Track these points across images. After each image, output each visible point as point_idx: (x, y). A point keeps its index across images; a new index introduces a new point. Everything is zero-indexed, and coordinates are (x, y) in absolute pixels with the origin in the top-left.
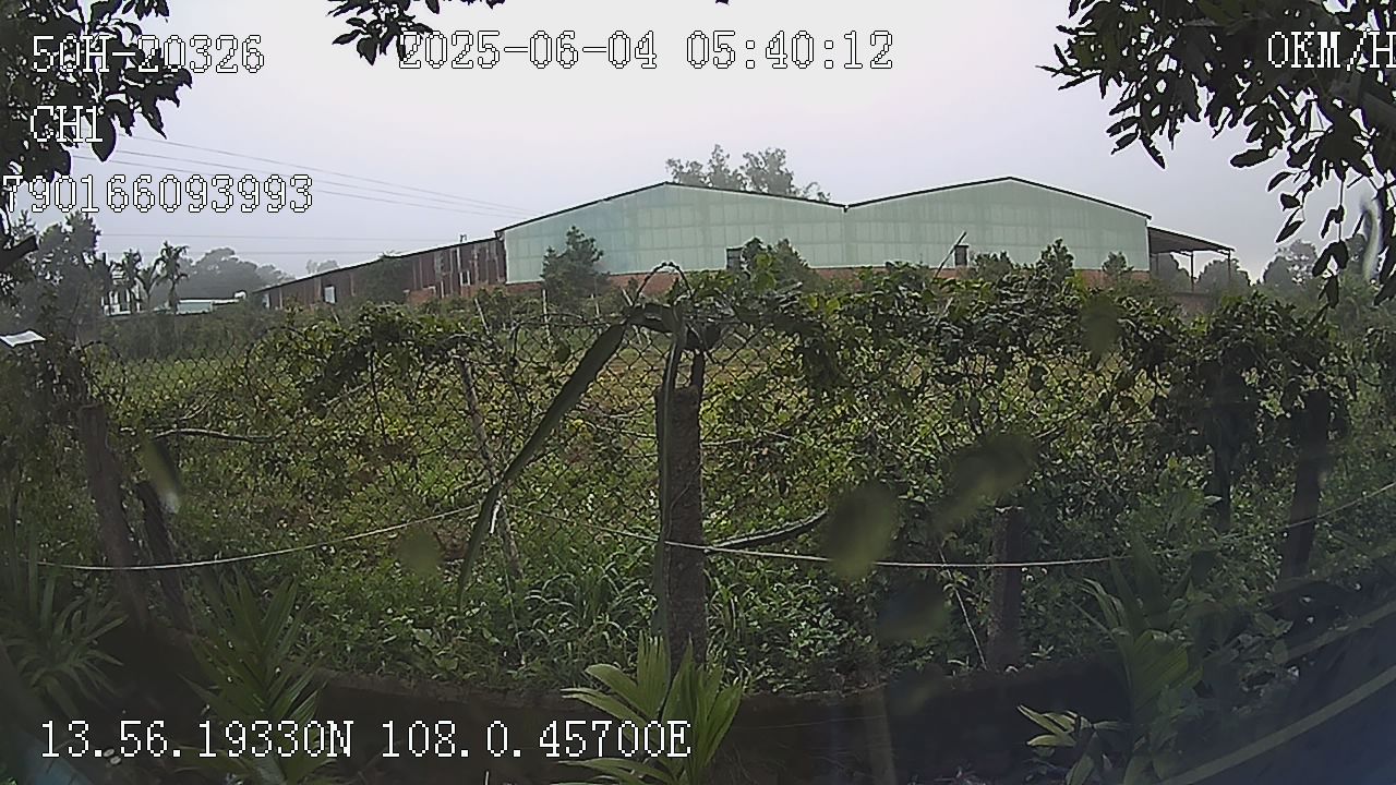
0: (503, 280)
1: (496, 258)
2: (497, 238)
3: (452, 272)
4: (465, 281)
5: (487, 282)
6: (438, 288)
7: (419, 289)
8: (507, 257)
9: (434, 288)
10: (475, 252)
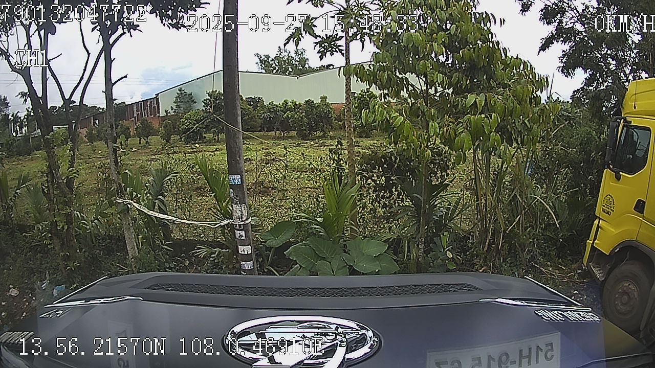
0: (158, 115)
1: (156, 106)
2: (156, 97)
3: (140, 112)
4: (145, 116)
5: (153, 116)
6: (135, 119)
7: (128, 120)
8: (160, 105)
9: (134, 119)
10: (148, 103)
